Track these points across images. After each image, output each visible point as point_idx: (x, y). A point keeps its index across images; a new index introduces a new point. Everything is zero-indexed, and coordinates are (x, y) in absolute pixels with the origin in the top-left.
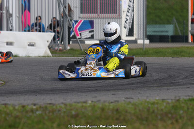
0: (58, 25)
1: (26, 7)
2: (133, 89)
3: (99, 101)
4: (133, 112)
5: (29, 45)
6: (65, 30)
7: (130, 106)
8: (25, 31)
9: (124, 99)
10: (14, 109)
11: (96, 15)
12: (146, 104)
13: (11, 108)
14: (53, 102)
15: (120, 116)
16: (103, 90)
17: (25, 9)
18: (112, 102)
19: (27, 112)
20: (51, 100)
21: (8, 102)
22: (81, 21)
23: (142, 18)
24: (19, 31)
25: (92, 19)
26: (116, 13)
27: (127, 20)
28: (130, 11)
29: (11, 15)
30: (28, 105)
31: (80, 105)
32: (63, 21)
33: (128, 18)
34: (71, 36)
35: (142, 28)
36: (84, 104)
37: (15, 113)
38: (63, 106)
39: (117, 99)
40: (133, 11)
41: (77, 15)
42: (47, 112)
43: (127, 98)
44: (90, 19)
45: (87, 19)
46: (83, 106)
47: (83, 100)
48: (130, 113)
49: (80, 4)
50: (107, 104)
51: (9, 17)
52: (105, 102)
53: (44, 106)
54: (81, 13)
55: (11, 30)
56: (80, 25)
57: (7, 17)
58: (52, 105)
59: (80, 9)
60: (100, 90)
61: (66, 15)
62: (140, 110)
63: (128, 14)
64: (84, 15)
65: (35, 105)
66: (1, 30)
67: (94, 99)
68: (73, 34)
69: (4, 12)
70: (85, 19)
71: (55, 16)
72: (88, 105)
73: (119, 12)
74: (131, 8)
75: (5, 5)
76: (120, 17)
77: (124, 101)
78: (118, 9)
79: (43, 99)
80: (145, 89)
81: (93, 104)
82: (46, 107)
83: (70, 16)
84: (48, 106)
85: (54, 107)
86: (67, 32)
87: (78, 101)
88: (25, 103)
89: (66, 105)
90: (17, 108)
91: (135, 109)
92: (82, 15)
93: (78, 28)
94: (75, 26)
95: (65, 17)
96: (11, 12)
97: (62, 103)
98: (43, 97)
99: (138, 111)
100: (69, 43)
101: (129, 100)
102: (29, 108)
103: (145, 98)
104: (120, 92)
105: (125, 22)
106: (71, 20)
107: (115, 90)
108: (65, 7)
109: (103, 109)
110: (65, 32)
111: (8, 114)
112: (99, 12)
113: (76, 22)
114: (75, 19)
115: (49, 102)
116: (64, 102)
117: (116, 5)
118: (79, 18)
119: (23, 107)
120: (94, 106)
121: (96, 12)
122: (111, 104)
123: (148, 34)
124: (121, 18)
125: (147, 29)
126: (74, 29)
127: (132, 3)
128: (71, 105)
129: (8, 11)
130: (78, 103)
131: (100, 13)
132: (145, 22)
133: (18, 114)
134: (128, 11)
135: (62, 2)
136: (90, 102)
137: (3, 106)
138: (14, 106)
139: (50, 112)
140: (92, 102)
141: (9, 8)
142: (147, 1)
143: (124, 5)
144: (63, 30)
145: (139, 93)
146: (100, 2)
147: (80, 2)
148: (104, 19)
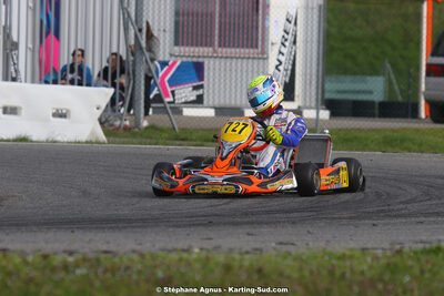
0: (122, 72)
1: (50, 28)
2: (294, 223)
3: (217, 248)
5: (54, 115)
6: (137, 82)
7: (289, 262)
8: (47, 82)
9: (273, 244)
10: (26, 263)
11: (211, 49)
12: (326, 258)
13: (17, 260)
14: (112, 247)
16: (225, 224)
17: (48, 33)
18: (247, 253)
19: (54, 269)
20: (108, 243)
21: (10, 246)
22: (174, 63)
23: (315, 59)
24: (33, 82)
25: (200, 60)
26: (257, 47)
27: (281, 63)
28: (287, 44)
29: (15, 46)
30: (55, 253)
31: (174, 257)
32: (134, 62)
33: (282, 59)
34: (151, 96)
35: (314, 82)
36: (185, 255)
37: (27, 272)
38: (136, 257)
39: (258, 246)
40: (295, 42)
41: (166, 48)
42: (100, 271)
43: (281, 243)
44: (195, 60)
45: (189, 59)
46: (181, 259)
47: (180, 245)
48: (289, 277)
49: (173, 25)
50: (237, 256)
51: (11, 51)
52: (231, 250)
53: (92, 256)
54: (176, 44)
55: (14, 80)
56: (171, 73)
57: (5, 49)
58: (109, 256)
59: (172, 36)
60: (218, 224)
61: (141, 48)
62: (311, 272)
63: (284, 50)
64: (182, 48)
65: (71, 253)
67: (206, 244)
68: (155, 92)
70: (185, 59)
71: (115, 50)
72: (194, 256)
73: (263, 44)
74: (290, 37)
75: (3, 23)
76: (264, 57)
77: (275, 249)
78: (260, 38)
79: (90, 241)
80: (322, 224)
81: (204, 254)
82: (98, 260)
83: (150, 49)
84: (103, 256)
85: (116, 260)
86: (143, 88)
87: (170, 246)
88: (48, 249)
89: (142, 256)
90: (30, 259)
91: (301, 269)
92: (176, 48)
93: (167, 79)
94: (160, 75)
95: (137, 54)
96: (15, 39)
97: (134, 251)
98: (89, 235)
99: (306, 273)
100: (146, 113)
101: (285, 248)
102: (57, 260)
103: (322, 244)
104: (265, 229)
105: (277, 67)
106: (152, 60)
107: (252, 223)
108: (140, 30)
109: (227, 268)
110: (137, 87)
111: (9, 274)
112: (216, 43)
113: (164, 64)
114: (161, 59)
115: (105, 248)
116: (138, 248)
117: (257, 28)
118: (171, 55)
119: (45, 257)
120: (208, 259)
121: (209, 44)
122: (247, 257)
123: (328, 96)
124: (267, 58)
125: (327, 86)
126: (158, 81)
127: (292, 25)
128: (154, 257)
129: (8, 36)
130: (170, 251)
131: (220, 46)
132: (321, 68)
133: (34, 273)
134: (283, 44)
135: (134, 19)
136: (197, 250)
138: (23, 254)
139: (106, 271)
140: (201, 249)
141: (10, 28)
142: (328, 21)
143: (275, 29)
144: (134, 82)
145: (309, 232)
146: (220, 22)
147: (173, 19)
148: (228, 60)
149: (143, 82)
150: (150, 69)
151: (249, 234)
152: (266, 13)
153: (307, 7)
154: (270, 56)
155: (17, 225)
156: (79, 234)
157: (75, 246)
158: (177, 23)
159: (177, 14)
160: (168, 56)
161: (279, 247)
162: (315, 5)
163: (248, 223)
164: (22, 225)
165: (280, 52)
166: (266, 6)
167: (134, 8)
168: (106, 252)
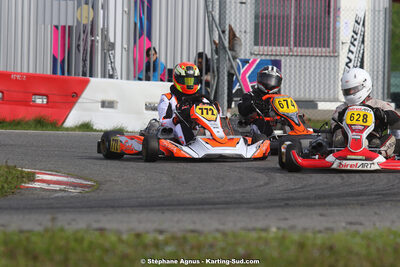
1: (143, 29)
2: (362, 205)
3: (293, 228)
4: (363, 252)
5: (147, 108)
6: (221, 78)
7: (358, 240)
8: (140, 79)
9: (344, 224)
10: (121, 241)
11: (287, 48)
12: (392, 237)
13: (113, 238)
14: (198, 227)
15: (337, 261)
16: (300, 206)
17: (141, 34)
18: (320, 232)
19: (145, 247)
20: (194, 223)
21: (107, 226)
22: (255, 61)
23: (381, 57)
24: (128, 79)
25: (278, 58)
26: (328, 46)
27: (351, 61)
28: (356, 43)
29: (112, 46)
30: (147, 232)
31: (254, 235)
32: (218, 60)
33: (352, 56)
35: (380, 77)
36: (264, 234)
37: (121, 249)
38: (219, 235)
39: (330, 225)
40: (363, 42)
41: (247, 48)
42: (188, 248)
43: (351, 223)
44: (273, 58)
45: (268, 58)
46: (260, 238)
47: (260, 225)
48: (357, 254)
49: (253, 27)
50: (310, 235)
51: (109, 51)
52: (305, 230)
53: (180, 234)
54: (256, 44)
55: (111, 77)
56: (252, 69)
57: (103, 49)
58: (196, 234)
59: (253, 36)
60: (293, 206)
61: (224, 48)
62: (378, 250)
63: (352, 48)
64: (262, 48)
65: (161, 232)
66: (91, 76)
67: (283, 224)
68: (237, 87)
69: (99, 38)
70: (263, 57)
71: (201, 50)
72: (271, 235)
73: (334, 43)
74: (359, 37)
75: (101, 26)
76: (335, 55)
77: (344, 228)
78: (332, 38)
79: (178, 222)
80: (388, 205)
81: (280, 233)
82: (185, 239)
84: (189, 235)
85: (202, 238)
86: (226, 83)
87: (250, 226)
88: (140, 228)
89: (225, 234)
90: (125, 237)
91: (368, 246)
92: (256, 47)
93: (247, 75)
94: (242, 71)
95: (221, 52)
96: (112, 41)
97: (218, 230)
98: (177, 216)
99: (373, 250)
100: (229, 106)
101: (354, 228)
102: (149, 238)
103: (388, 224)
104: (335, 211)
105: (347, 64)
106: (235, 58)
107: (325, 205)
108: (224, 32)
109: (302, 246)
110: (221, 83)
111: (106, 251)
112: (292, 43)
113: (245, 62)
114: (242, 57)
115: (191, 227)
116: (221, 227)
117: (329, 29)
118: (251, 54)
119: (138, 236)
120: (284, 238)
121: (286, 43)
122: (319, 235)
123: (393, 90)
124: (338, 56)
125: (392, 81)
126: (240, 78)
127: (361, 26)
128: (235, 235)
129: (105, 37)
130: (249, 230)
131: (295, 46)
132: (386, 65)
133: (129, 251)
134: (352, 43)
135: (217, 21)
136: (274, 229)
137: (97, 233)
138: (118, 233)
139: (192, 248)
140: (279, 228)
141: (107, 31)
142: (393, 22)
143: (345, 30)
144: (218, 78)
145: (376, 213)
146: (295, 24)
147: (253, 22)
148: (303, 58)
149: (226, 78)
150: (232, 67)
151: (321, 215)
152: (336, 16)
153: (374, 10)
154: (341, 53)
155: (112, 207)
156: (168, 215)
157: (164, 226)
158: (256, 25)
159: (257, 17)
160: (248, 54)
161: (348, 226)
162: (381, 8)
163: (320, 205)
164: (118, 207)
165: (350, 51)
166: (337, 10)
167: (218, 12)
168: (193, 231)
